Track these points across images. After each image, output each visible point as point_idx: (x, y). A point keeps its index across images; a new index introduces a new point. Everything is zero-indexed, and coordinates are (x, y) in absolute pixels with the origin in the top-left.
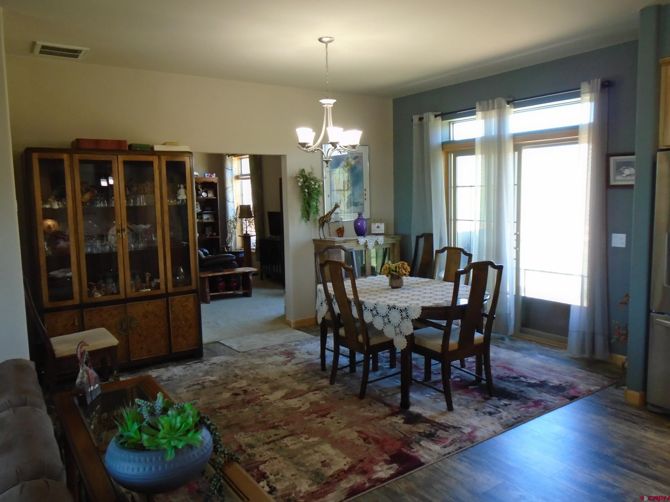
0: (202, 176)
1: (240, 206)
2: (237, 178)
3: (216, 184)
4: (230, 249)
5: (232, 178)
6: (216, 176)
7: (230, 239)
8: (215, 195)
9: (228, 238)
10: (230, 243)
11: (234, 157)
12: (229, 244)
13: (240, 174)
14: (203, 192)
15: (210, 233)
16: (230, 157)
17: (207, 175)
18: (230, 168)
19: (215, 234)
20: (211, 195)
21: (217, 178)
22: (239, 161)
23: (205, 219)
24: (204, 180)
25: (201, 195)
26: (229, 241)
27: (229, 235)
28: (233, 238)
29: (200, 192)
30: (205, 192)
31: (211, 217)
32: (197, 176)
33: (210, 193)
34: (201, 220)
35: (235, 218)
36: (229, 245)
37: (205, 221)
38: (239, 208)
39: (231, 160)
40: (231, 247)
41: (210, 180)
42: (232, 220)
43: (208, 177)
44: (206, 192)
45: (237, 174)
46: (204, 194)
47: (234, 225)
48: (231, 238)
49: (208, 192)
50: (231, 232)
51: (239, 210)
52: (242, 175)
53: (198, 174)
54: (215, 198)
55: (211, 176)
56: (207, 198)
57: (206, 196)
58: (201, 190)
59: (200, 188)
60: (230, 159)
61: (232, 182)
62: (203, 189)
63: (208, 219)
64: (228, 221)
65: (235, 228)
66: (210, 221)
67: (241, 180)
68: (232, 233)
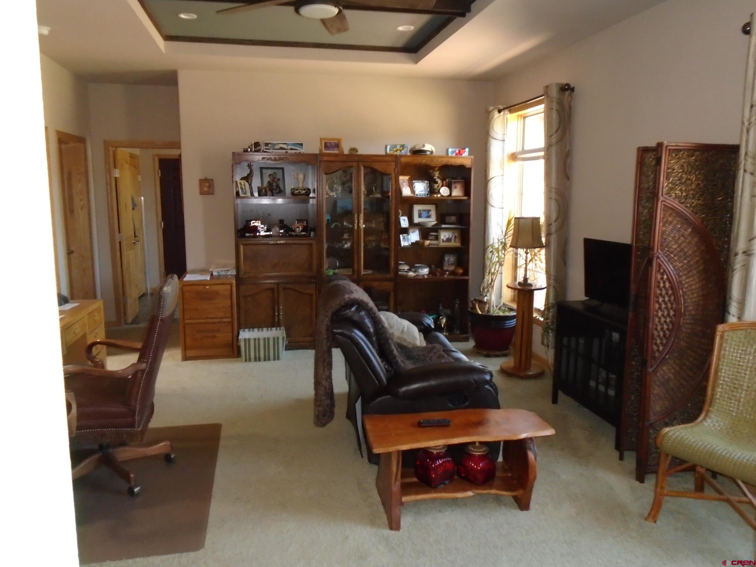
0: (443, 154)
1: (516, 218)
2: (514, 157)
3: (470, 169)
4: (487, 306)
5: (503, 158)
6: (470, 154)
7: (488, 286)
8: (467, 192)
9: (485, 284)
10: (488, 295)
11: (511, 112)
12: (486, 295)
13: (519, 149)
14: (442, 186)
15: (452, 268)
16: (502, 113)
17: (453, 152)
18: (500, 137)
19: (461, 271)
20: (457, 192)
21: (472, 157)
22: (521, 122)
23: (443, 241)
24: (445, 161)
25: (439, 192)
26: (486, 290)
27: (488, 278)
28: (496, 284)
29: (436, 186)
30: (446, 186)
31: (455, 237)
32: (432, 152)
33: (456, 188)
34: (435, 242)
35: (502, 243)
36: (485, 299)
37: (442, 244)
38: (513, 222)
39: (503, 119)
40: (489, 302)
41: (459, 161)
42: (497, 247)
43: (454, 155)
44: (449, 186)
45: (513, 150)
46: (444, 191)
47: (498, 257)
48: (491, 285)
49: (453, 186)
50: (493, 270)
51: (512, 227)
52: (524, 152)
53: (434, 150)
54: (465, 198)
55: (460, 153)
56: (450, 198)
57: (448, 194)
58: (439, 181)
59: (438, 177)
60: (501, 118)
61: (502, 165)
62: (443, 180)
63: (449, 240)
64: (488, 247)
65: (501, 265)
66: (453, 244)
67: (521, 162)
68: (493, 274)
